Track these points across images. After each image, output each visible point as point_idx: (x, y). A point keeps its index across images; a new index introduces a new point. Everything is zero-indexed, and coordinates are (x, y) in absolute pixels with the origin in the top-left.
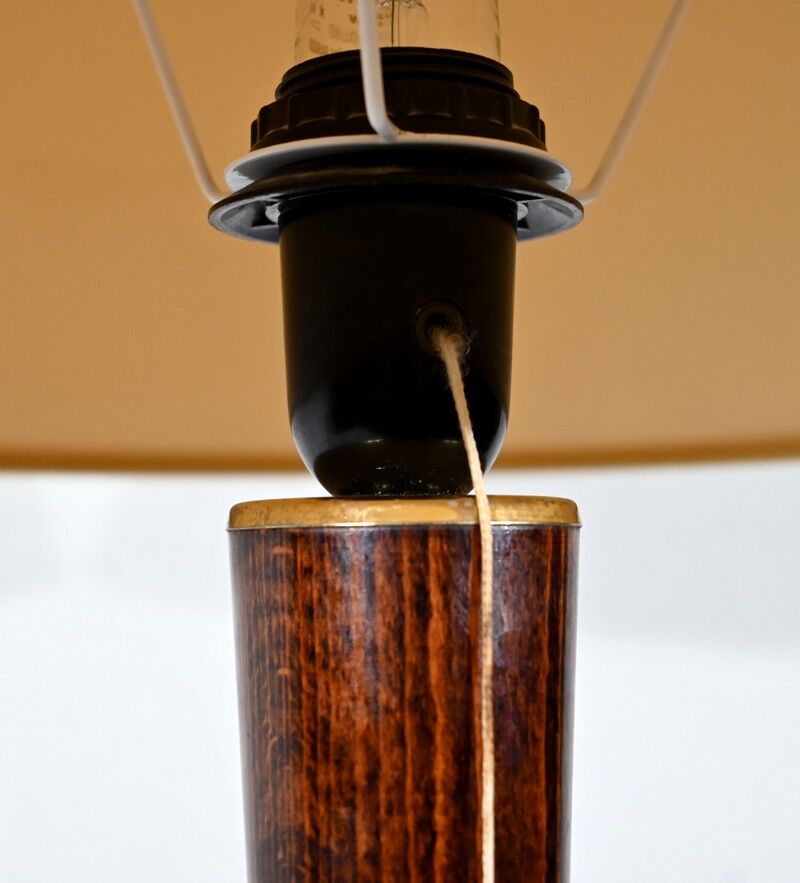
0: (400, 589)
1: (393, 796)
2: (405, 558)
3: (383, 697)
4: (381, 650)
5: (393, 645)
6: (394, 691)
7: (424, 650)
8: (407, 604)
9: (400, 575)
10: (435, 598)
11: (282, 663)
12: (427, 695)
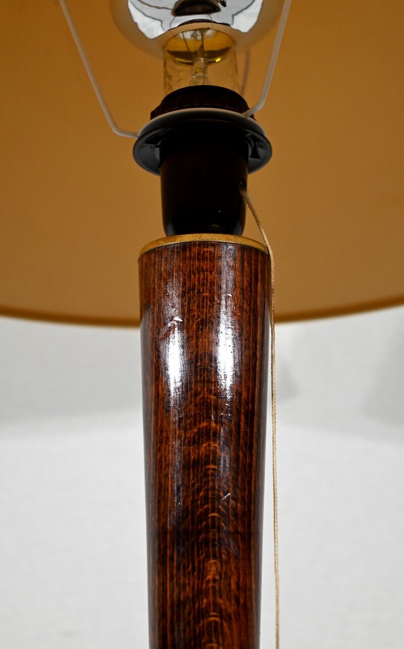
0: (251, 270)
1: (247, 342)
2: (253, 259)
3: (245, 306)
4: (245, 290)
5: (249, 288)
6: (248, 305)
7: (256, 292)
8: (253, 275)
9: (251, 265)
10: (259, 276)
11: (205, 291)
12: (257, 308)
